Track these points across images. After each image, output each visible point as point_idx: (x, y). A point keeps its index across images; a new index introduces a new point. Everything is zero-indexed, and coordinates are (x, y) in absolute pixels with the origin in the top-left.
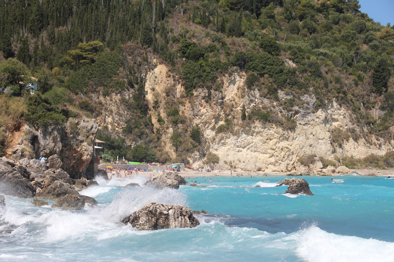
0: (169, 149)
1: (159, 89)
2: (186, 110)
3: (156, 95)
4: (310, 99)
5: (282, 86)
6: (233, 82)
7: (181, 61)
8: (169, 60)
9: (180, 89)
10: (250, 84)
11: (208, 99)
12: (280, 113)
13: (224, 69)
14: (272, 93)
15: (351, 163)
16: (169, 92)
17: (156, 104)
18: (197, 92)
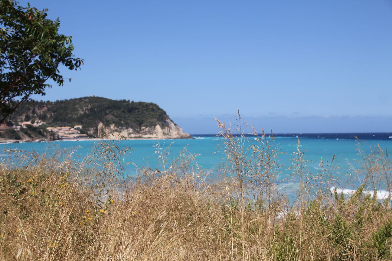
0: (101, 136)
1: (101, 127)
2: (104, 130)
3: (100, 128)
4: (124, 128)
5: (120, 126)
6: (112, 125)
7: (105, 123)
8: (103, 122)
9: (104, 127)
10: (115, 126)
11: (108, 128)
12: (119, 130)
13: (111, 124)
14: (118, 127)
15: (131, 138)
16: (102, 127)
17: (100, 129)
18: (107, 127)
